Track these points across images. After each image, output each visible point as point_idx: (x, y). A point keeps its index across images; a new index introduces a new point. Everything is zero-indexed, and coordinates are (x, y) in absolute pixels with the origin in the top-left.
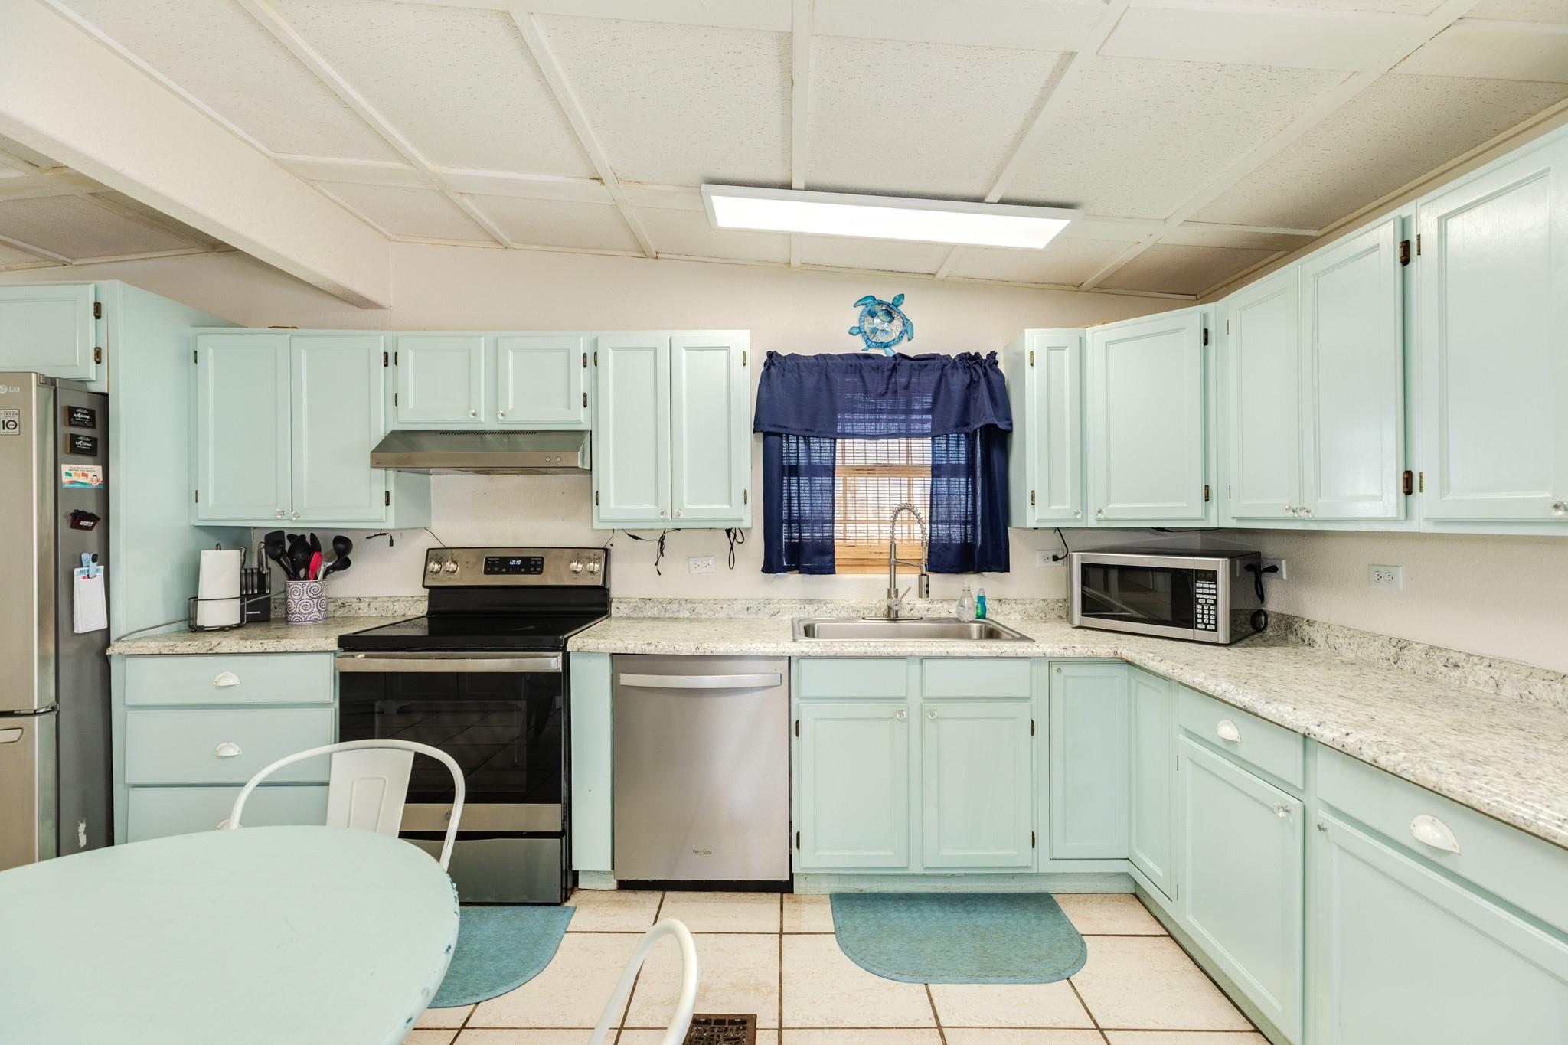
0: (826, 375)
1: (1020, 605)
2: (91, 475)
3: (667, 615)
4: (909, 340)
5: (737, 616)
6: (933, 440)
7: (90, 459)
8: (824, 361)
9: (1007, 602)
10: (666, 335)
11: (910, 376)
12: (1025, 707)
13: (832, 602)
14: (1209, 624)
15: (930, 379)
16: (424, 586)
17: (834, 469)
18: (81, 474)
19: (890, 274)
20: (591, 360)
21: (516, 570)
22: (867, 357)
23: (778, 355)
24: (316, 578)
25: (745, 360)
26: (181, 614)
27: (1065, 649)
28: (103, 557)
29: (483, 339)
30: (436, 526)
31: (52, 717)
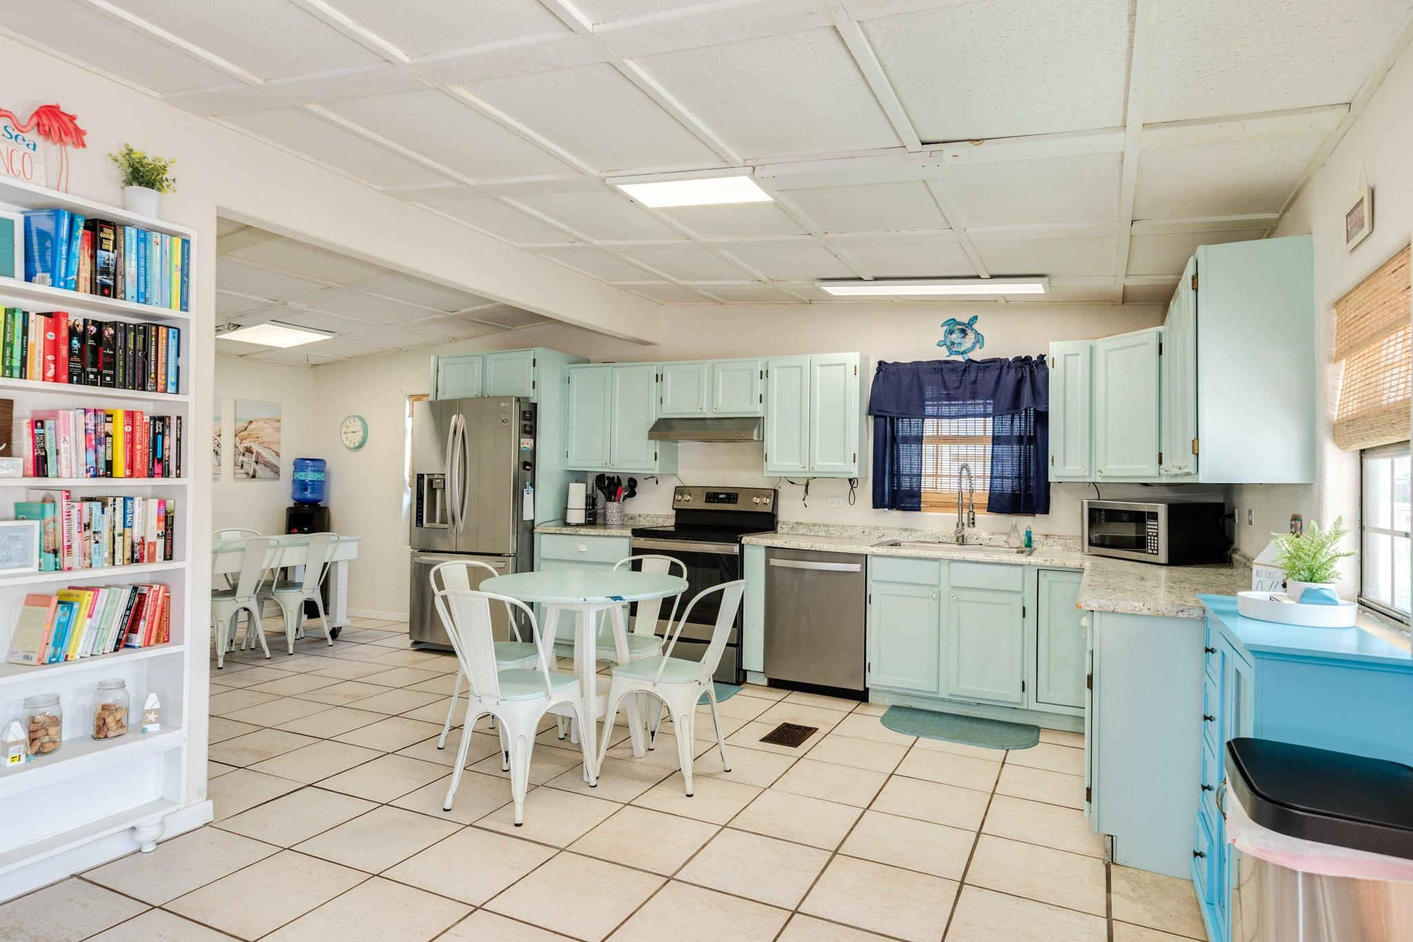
0: (917, 376)
1: (1061, 540)
2: (530, 443)
3: (811, 534)
4: (980, 348)
5: (856, 537)
6: (994, 418)
7: (528, 436)
8: (916, 366)
9: (1053, 537)
10: (807, 357)
11: (978, 373)
12: (1018, 598)
13: (920, 530)
14: (1154, 549)
15: (991, 376)
16: (673, 509)
17: (922, 440)
18: (527, 443)
19: (967, 303)
20: (764, 375)
21: (722, 501)
22: (946, 362)
23: (885, 363)
24: (619, 501)
25: (856, 371)
26: (558, 516)
27: (1046, 561)
28: (533, 485)
29: (706, 365)
30: (681, 473)
31: (515, 558)
